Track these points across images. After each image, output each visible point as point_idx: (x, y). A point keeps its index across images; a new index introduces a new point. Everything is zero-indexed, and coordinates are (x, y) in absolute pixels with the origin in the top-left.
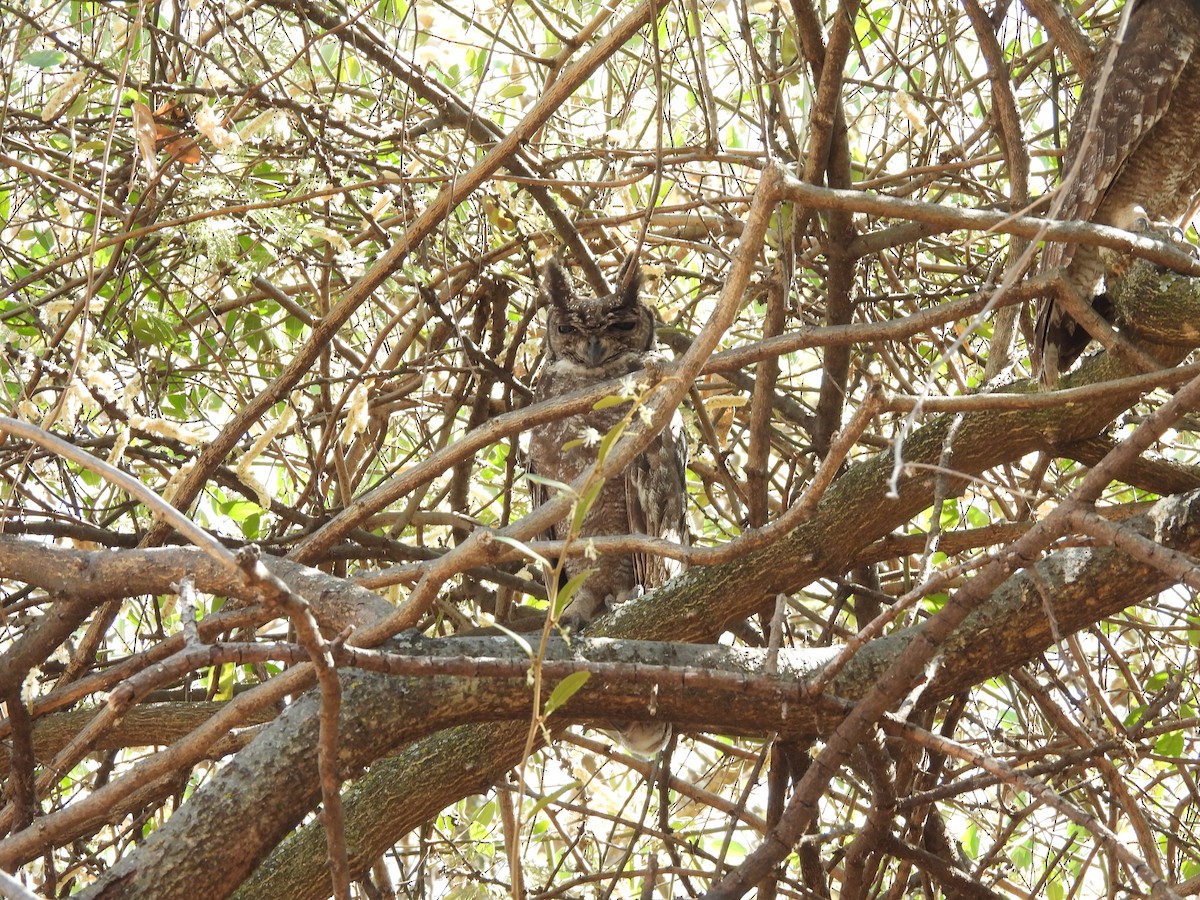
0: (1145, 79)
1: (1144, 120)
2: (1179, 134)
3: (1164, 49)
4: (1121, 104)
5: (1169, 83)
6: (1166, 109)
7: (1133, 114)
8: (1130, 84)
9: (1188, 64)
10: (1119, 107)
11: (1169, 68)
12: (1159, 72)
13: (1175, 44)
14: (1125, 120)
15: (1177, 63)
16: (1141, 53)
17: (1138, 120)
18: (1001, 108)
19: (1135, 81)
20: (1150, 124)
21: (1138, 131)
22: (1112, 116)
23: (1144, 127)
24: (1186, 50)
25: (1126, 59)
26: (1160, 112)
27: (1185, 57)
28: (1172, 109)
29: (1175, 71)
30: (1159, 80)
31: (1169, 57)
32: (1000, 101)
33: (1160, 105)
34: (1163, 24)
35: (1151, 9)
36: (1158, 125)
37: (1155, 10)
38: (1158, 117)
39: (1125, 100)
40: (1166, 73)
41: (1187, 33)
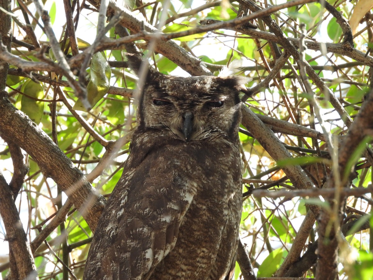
0: (154, 218)
1: (154, 253)
2: (184, 267)
3: (170, 192)
4: (133, 240)
5: (176, 221)
6: (174, 244)
7: (145, 249)
8: (141, 223)
9: (192, 204)
10: (132, 244)
11: (176, 208)
12: (167, 211)
13: (180, 187)
14: (137, 254)
15: (183, 204)
16: (149, 196)
17: (149, 254)
18: (19, 265)
19: (145, 220)
20: (160, 258)
21: (150, 264)
22: (126, 252)
23: (155, 260)
24: (190, 192)
25: (136, 201)
26: (169, 246)
27: (189, 198)
28: (178, 245)
29: (181, 211)
30: (167, 219)
31: (176, 198)
32: (18, 259)
33: (168, 241)
34: (168, 170)
35: (156, 158)
36: (166, 259)
37: (161, 158)
38: (167, 252)
39: (137, 237)
40: (173, 212)
41: (191, 178)
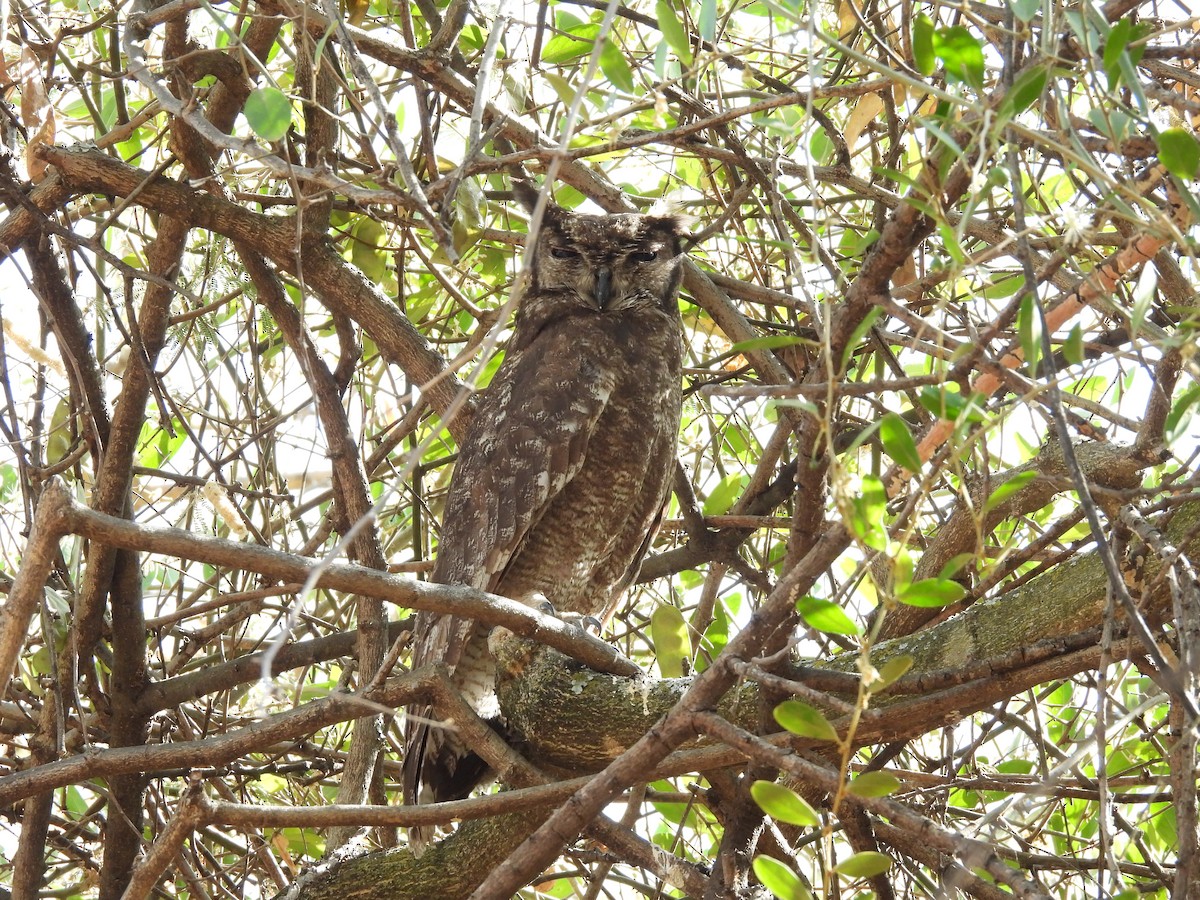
0: (551, 425)
1: (551, 479)
2: (595, 500)
3: (575, 387)
4: (519, 458)
5: (583, 431)
6: (580, 465)
7: (537, 471)
8: (531, 433)
9: (608, 406)
10: (517, 463)
11: (584, 410)
12: (571, 416)
13: (590, 379)
14: (525, 479)
15: (594, 405)
16: (543, 392)
17: (543, 479)
18: (347, 495)
19: (537, 427)
20: (560, 485)
21: (544, 495)
22: (508, 475)
23: (552, 489)
24: (604, 387)
25: (523, 400)
26: (573, 469)
27: (604, 397)
28: (586, 467)
29: (592, 415)
30: (571, 427)
31: (583, 396)
32: (346, 486)
33: (572, 460)
34: (572, 354)
35: (554, 336)
36: (568, 487)
37: (561, 336)
38: (571, 476)
39: (526, 454)
40: (580, 417)
41: (606, 366)
